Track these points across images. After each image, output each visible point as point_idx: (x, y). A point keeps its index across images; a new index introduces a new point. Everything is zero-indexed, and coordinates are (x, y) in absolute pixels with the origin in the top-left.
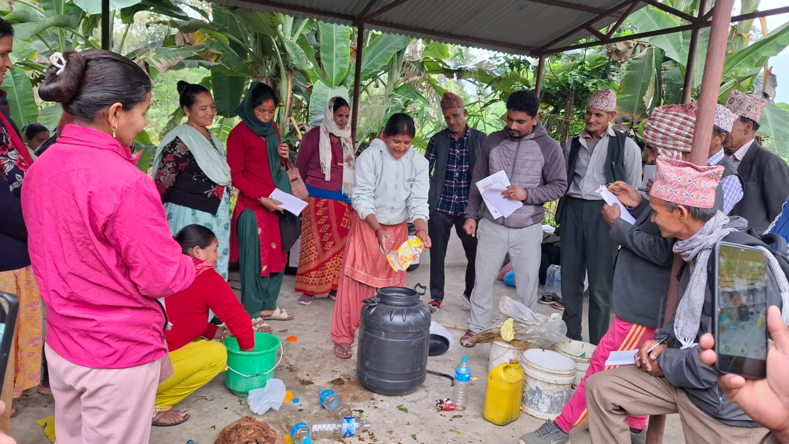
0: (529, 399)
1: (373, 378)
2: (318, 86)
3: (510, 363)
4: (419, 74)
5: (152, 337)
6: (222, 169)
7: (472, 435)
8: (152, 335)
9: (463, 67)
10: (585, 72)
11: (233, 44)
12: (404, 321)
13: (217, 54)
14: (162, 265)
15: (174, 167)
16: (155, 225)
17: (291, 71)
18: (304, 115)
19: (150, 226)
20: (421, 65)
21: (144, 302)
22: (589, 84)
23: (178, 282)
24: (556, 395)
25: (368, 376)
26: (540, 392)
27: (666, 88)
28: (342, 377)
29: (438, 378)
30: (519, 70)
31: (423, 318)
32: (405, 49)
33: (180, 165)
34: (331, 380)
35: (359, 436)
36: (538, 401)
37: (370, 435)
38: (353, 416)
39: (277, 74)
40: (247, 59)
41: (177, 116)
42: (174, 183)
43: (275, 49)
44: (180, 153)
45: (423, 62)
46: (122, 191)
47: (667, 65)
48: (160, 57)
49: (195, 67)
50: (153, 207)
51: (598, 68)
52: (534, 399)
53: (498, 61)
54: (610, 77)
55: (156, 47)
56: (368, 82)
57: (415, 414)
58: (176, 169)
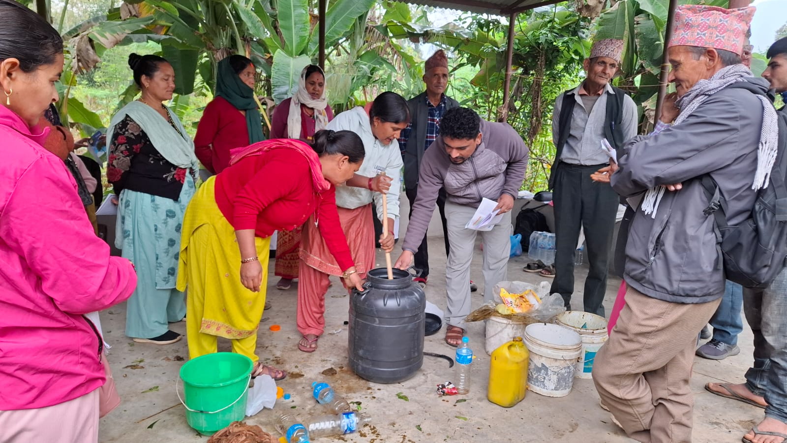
0: (535, 376)
1: (367, 367)
2: (278, 55)
3: (513, 341)
4: (384, 40)
5: (82, 365)
6: (182, 150)
7: (480, 420)
8: (82, 363)
9: (429, 29)
10: (555, 30)
11: (184, 15)
12: (399, 305)
13: (167, 26)
14: (82, 270)
15: (127, 149)
16: (68, 219)
17: (248, 42)
18: (265, 88)
19: (60, 220)
20: (385, 30)
21: (64, 319)
22: (559, 43)
23: (107, 291)
24: (563, 371)
25: (362, 364)
26: (546, 369)
27: (640, 42)
28: (333, 366)
29: (435, 360)
30: (489, 31)
31: (418, 300)
32: (367, 12)
33: (134, 147)
34: (322, 370)
35: (360, 432)
36: (544, 378)
37: (371, 429)
38: (351, 410)
39: (232, 46)
40: (198, 30)
41: (128, 96)
42: (130, 167)
43: (229, 17)
44: (132, 134)
45: (387, 27)
46: (16, 174)
47: (640, 18)
48: (105, 32)
49: (144, 41)
50: (63, 194)
51: (568, 25)
52: (539, 377)
53: (463, 23)
54: (580, 34)
55: (100, 21)
56: (330, 50)
57: (416, 401)
58: (130, 152)
